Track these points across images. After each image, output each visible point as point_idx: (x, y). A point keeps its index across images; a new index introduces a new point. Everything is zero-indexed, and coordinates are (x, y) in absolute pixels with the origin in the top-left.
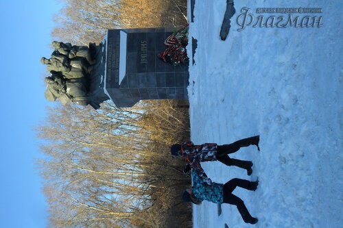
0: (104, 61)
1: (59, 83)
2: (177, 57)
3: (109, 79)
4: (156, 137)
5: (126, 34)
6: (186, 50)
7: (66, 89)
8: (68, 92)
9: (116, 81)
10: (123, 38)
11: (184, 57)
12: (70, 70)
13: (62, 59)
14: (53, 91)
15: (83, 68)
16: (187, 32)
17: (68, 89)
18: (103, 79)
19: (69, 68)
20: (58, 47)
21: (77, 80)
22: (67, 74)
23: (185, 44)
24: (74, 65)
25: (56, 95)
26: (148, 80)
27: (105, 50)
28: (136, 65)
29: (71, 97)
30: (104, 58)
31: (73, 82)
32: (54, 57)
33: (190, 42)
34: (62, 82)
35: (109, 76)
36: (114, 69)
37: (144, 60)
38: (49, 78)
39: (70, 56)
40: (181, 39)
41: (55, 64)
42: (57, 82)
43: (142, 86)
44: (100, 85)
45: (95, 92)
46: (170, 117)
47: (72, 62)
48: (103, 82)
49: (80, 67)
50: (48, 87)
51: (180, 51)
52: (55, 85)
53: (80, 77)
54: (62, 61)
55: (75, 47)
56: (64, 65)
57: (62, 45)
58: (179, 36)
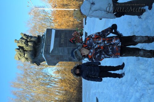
0: (44, 42)
1: (22, 51)
2: (78, 40)
3: (46, 50)
4: (66, 88)
5: (55, 30)
6: (82, 37)
7: (24, 54)
8: (25, 56)
9: (49, 51)
10: (53, 32)
11: (81, 41)
12: (28, 46)
13: (24, 41)
14: (18, 55)
15: (33, 46)
16: (83, 30)
17: (26, 55)
18: (43, 50)
19: (27, 45)
20: (23, 36)
21: (30, 51)
22: (26, 48)
23: (82, 35)
24: (30, 44)
25: (20, 57)
26: (64, 51)
27: (44, 38)
28: (58, 44)
29: (27, 59)
30: (44, 41)
31: (28, 52)
32: (21, 39)
33: (84, 34)
34: (23, 51)
35: (46, 49)
36: (48, 46)
37: (62, 42)
38: (17, 49)
39: (28, 40)
40: (80, 33)
41: (20, 43)
42: (21, 51)
43: (61, 54)
44: (41, 53)
45: (38, 57)
46: (73, 79)
47: (29, 42)
48: (42, 52)
49: (32, 45)
50: (16, 53)
51: (79, 38)
52: (20, 52)
53: (32, 50)
54: (24, 42)
55: (31, 36)
56: (25, 43)
57: (25, 35)
58: (79, 32)
